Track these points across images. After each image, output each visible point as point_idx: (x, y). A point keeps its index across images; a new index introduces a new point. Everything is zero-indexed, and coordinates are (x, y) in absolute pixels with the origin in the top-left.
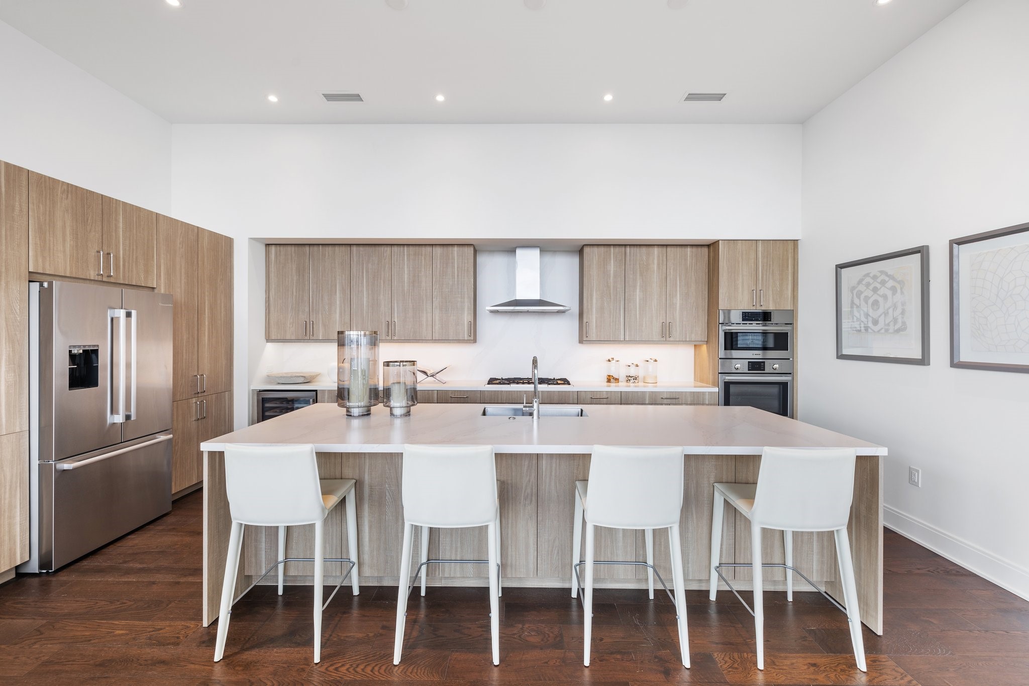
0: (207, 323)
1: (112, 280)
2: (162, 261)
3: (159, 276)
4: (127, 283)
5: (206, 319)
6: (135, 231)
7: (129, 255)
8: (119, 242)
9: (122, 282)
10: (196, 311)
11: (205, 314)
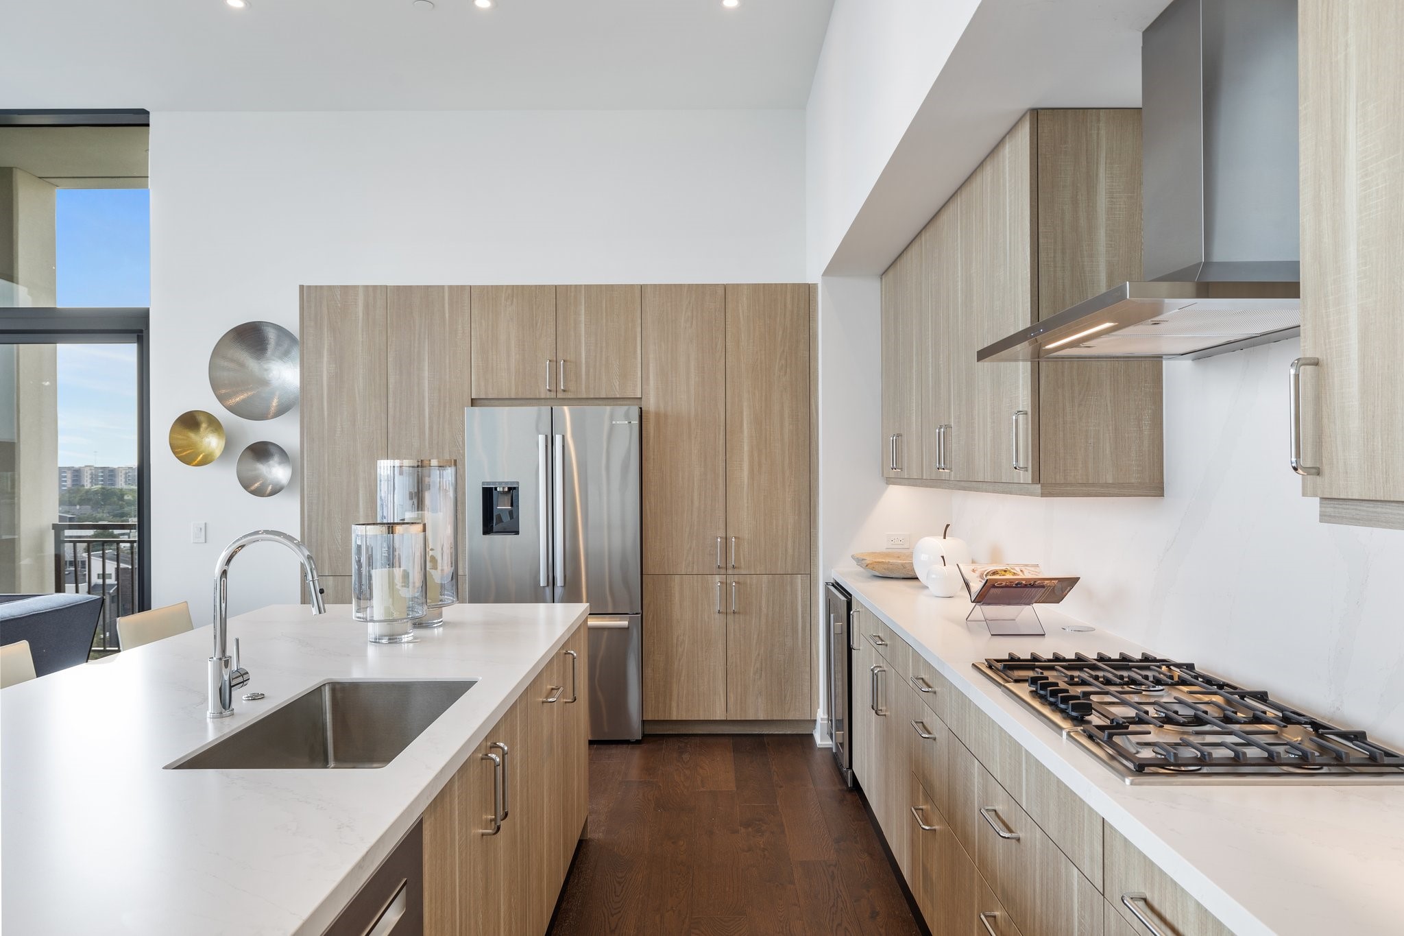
0: (746, 448)
1: (570, 395)
2: (652, 356)
3: (644, 380)
4: (592, 397)
5: (746, 441)
6: (604, 321)
7: (596, 356)
8: (580, 342)
9: (584, 396)
10: (722, 428)
11: (742, 432)
